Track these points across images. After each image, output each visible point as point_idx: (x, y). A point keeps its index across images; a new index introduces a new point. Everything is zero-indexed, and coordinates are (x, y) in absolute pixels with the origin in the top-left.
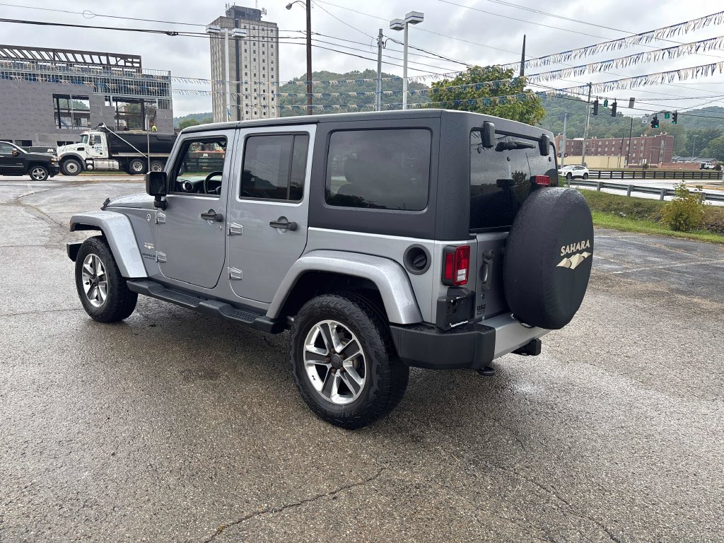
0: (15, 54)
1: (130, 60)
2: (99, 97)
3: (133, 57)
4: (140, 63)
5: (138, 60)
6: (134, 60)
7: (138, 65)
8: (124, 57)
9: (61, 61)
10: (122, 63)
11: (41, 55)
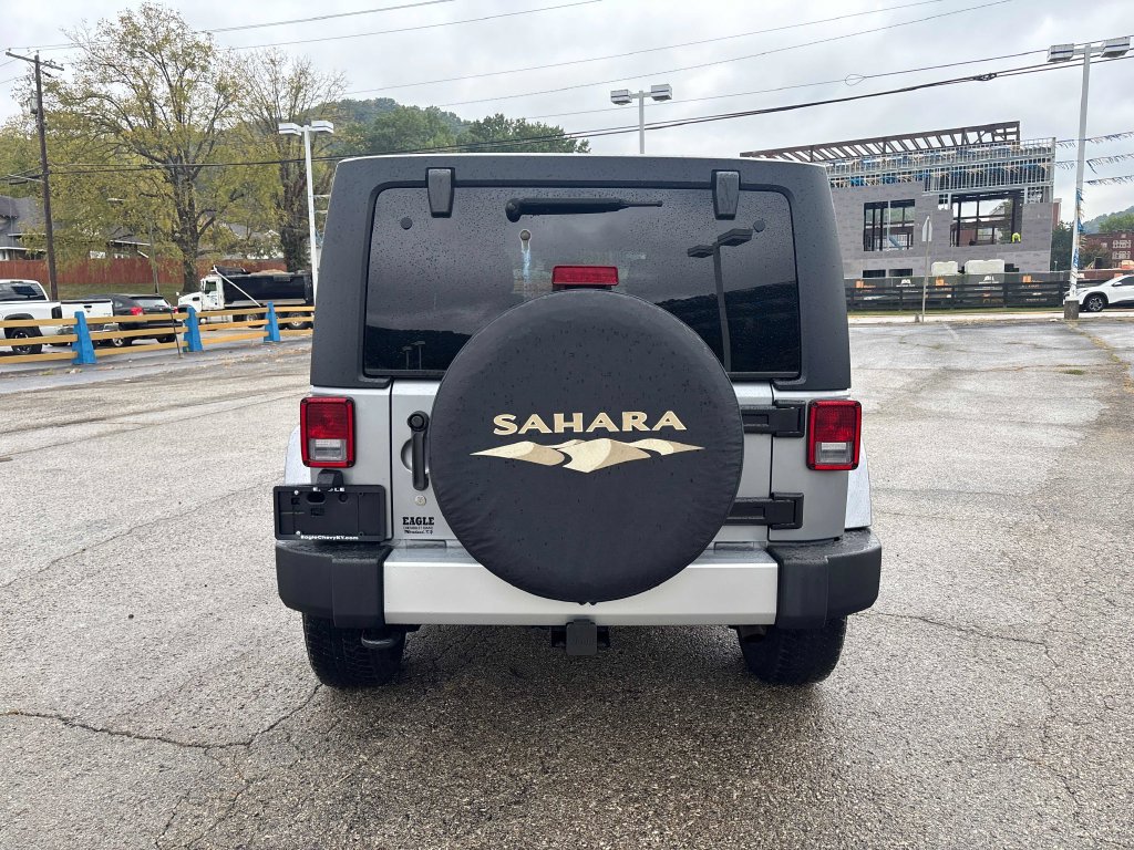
0: (833, 153)
1: (1001, 131)
2: (929, 199)
3: (1005, 125)
4: (1017, 133)
5: (1015, 129)
6: (1008, 130)
7: (1014, 137)
8: (991, 128)
9: (895, 152)
10: (987, 138)
11: (868, 149)
